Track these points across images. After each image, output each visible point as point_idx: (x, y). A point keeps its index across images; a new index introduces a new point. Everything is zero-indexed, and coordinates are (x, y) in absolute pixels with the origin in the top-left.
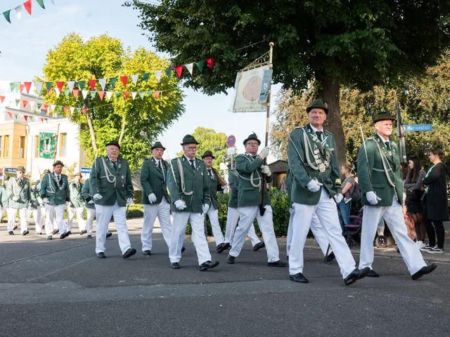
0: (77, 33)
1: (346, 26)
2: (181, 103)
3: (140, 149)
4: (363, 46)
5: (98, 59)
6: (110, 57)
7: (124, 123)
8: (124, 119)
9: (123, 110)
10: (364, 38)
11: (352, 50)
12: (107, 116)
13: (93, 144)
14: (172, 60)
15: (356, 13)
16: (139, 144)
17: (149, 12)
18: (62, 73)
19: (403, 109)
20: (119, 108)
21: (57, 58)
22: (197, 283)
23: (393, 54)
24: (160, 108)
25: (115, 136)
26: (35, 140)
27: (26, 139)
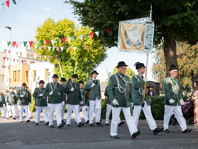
0: (51, 18)
1: (177, 10)
2: (106, 53)
3: (85, 77)
4: (186, 21)
5: (63, 31)
6: (68, 30)
7: (76, 63)
10: (186, 17)
12: (68, 60)
13: (61, 74)
15: (182, 3)
16: (85, 74)
17: (77, 6)
18: (44, 38)
20: (73, 56)
21: (42, 31)
24: (94, 55)
25: (72, 70)
26: (33, 73)
27: (29, 72)
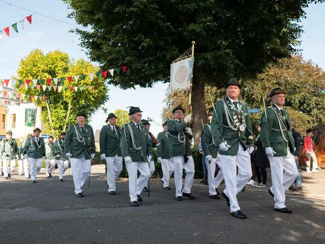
0: (39, 49)
1: (209, 48)
2: (106, 94)
4: (219, 61)
5: (54, 66)
6: (61, 64)
7: (70, 106)
8: (70, 104)
9: (70, 98)
10: (219, 56)
11: (212, 63)
12: (59, 102)
13: (50, 119)
14: (100, 67)
15: (215, 40)
17: (86, 36)
18: (30, 74)
19: (243, 99)
20: (67, 97)
21: (27, 65)
22: (115, 207)
23: (237, 66)
24: (93, 97)
25: (64, 115)
26: (12, 117)
27: (6, 116)
